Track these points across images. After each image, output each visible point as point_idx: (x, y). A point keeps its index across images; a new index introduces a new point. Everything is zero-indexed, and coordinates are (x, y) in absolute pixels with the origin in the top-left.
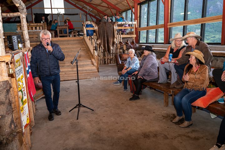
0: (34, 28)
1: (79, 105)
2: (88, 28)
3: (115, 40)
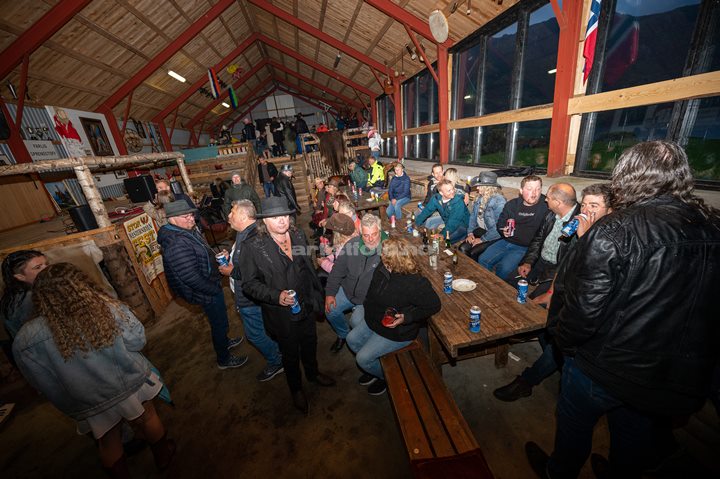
0: (238, 150)
2: (306, 143)
3: (346, 155)
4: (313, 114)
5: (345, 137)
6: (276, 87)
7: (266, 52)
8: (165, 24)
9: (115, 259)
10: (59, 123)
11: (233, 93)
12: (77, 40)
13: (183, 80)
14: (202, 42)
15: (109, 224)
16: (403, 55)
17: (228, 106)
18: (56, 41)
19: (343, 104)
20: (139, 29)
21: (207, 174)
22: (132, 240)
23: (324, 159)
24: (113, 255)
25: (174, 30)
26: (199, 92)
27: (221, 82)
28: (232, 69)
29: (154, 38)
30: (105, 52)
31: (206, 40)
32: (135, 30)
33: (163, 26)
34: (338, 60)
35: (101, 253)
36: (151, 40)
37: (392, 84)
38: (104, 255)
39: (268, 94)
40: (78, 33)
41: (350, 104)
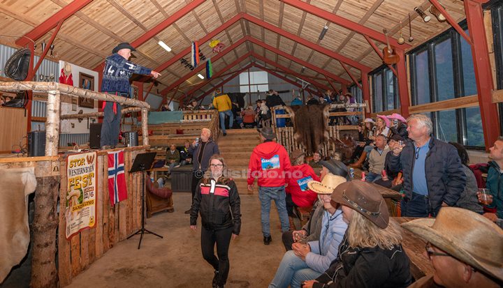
0: (203, 116)
1: (143, 231)
2: (279, 116)
3: (326, 134)
4: (288, 91)
5: (326, 114)
6: (253, 64)
7: (248, 29)
8: (167, 4)
9: (46, 195)
10: (64, 74)
11: (210, 65)
12: (99, 13)
13: (169, 49)
14: (193, 19)
15: (55, 153)
16: (410, 19)
17: (202, 78)
18: (85, 13)
19: (327, 80)
20: (146, 7)
21: (167, 137)
22: (70, 177)
23: (297, 136)
24: (45, 190)
25: (173, 8)
26: (180, 62)
27: (201, 55)
28: (213, 44)
29: (156, 13)
30: (116, 23)
31: (197, 17)
32: (143, 7)
33: (165, 5)
34: (325, 31)
35: (35, 184)
36: (152, 16)
37: (394, 53)
38: (37, 188)
39: (243, 70)
40: (102, 8)
41: (335, 81)
